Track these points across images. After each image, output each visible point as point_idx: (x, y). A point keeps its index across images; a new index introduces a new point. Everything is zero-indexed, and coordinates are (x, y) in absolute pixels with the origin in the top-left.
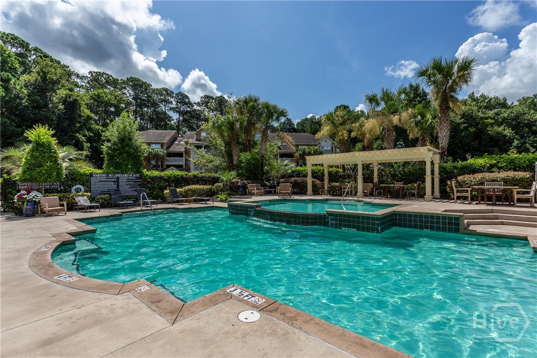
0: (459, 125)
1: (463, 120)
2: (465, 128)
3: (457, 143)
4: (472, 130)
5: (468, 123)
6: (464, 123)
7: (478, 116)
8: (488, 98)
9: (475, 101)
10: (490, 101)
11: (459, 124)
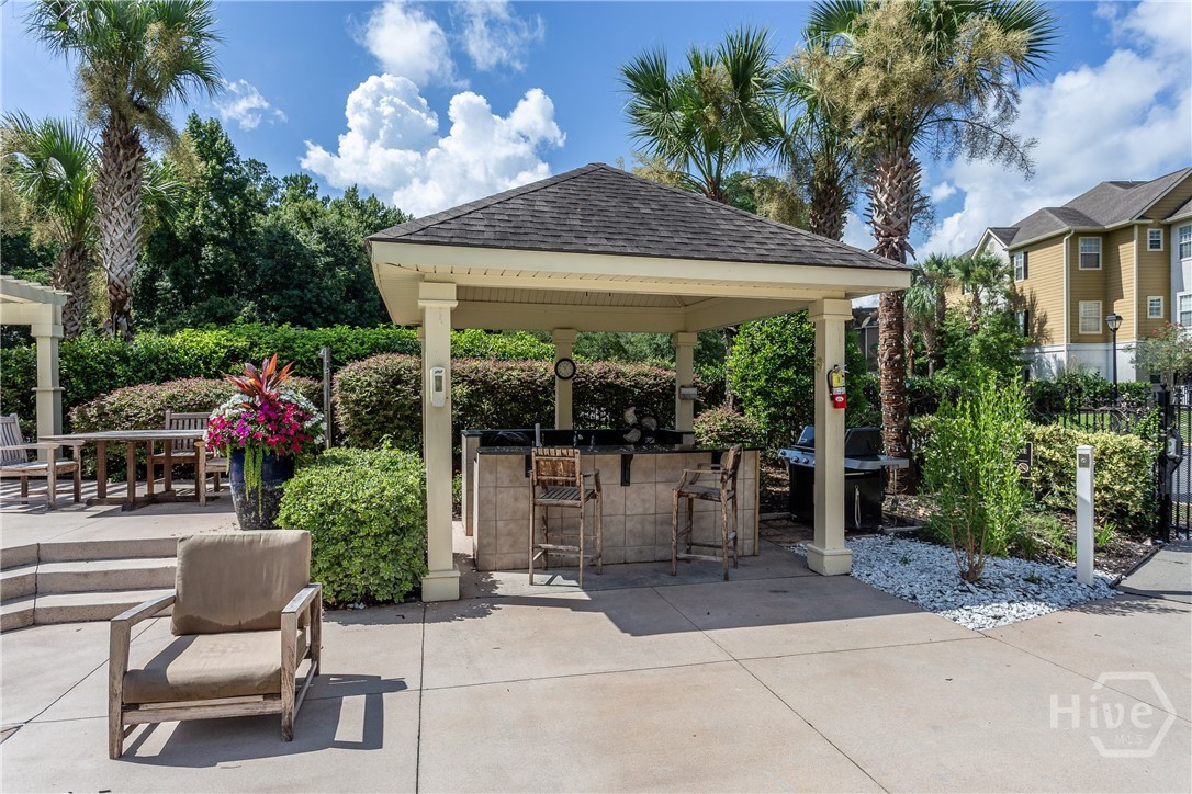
0: (314, 257)
1: (323, 245)
2: (329, 267)
3: (310, 302)
4: (341, 273)
5: (334, 255)
6: (327, 254)
7: (355, 242)
8: (383, 208)
9: (358, 208)
10: (385, 216)
11: (314, 254)
